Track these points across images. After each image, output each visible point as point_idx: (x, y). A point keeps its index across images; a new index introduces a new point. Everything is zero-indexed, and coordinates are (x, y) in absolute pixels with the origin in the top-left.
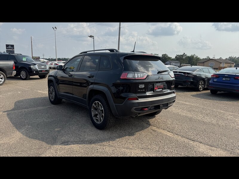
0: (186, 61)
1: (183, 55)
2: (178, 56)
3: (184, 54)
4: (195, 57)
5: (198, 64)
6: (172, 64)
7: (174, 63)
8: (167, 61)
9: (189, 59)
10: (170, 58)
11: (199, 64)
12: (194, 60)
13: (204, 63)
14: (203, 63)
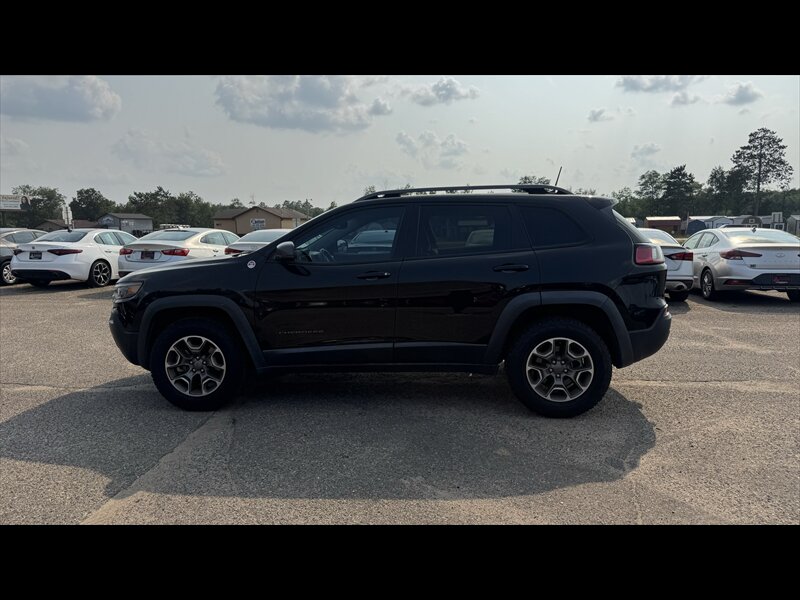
0: (171, 215)
1: (157, 194)
2: (140, 195)
3: (161, 189)
4: (193, 198)
5: (216, 222)
6: (127, 224)
7: (132, 223)
8: (105, 214)
9: (178, 208)
10: (109, 204)
11: (218, 222)
12: (192, 210)
13: (237, 220)
14: (233, 219)
